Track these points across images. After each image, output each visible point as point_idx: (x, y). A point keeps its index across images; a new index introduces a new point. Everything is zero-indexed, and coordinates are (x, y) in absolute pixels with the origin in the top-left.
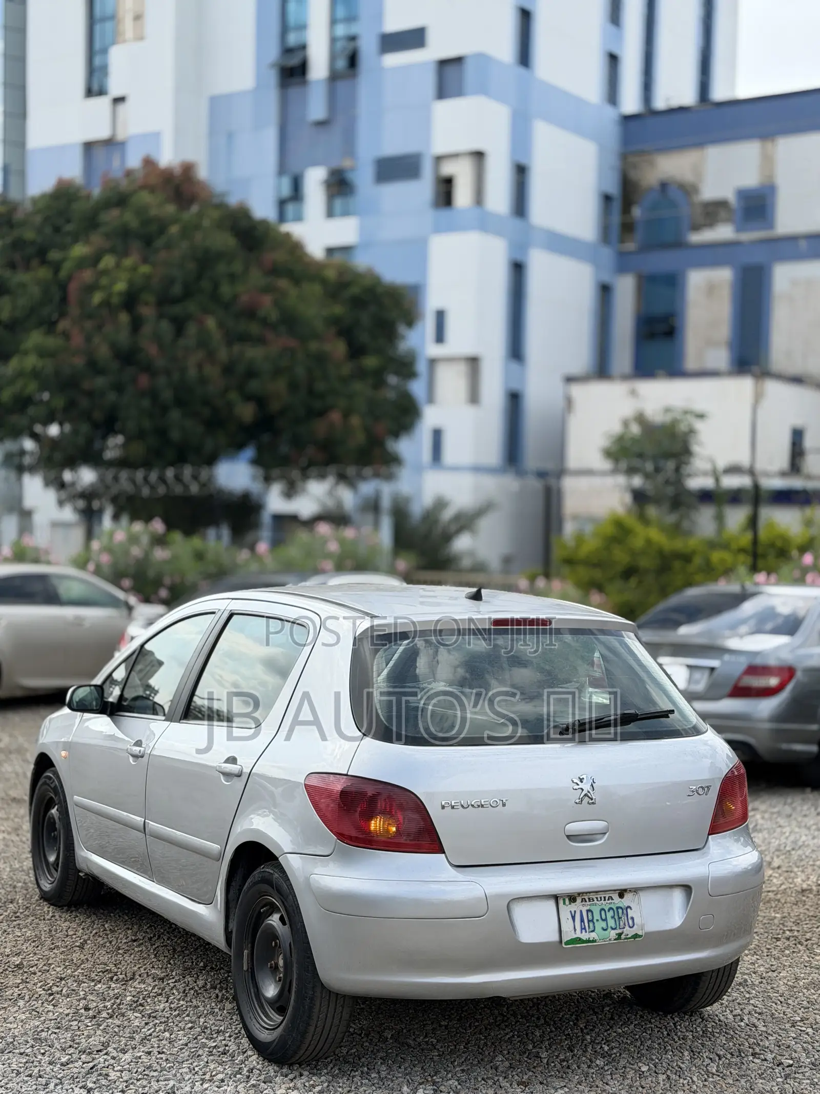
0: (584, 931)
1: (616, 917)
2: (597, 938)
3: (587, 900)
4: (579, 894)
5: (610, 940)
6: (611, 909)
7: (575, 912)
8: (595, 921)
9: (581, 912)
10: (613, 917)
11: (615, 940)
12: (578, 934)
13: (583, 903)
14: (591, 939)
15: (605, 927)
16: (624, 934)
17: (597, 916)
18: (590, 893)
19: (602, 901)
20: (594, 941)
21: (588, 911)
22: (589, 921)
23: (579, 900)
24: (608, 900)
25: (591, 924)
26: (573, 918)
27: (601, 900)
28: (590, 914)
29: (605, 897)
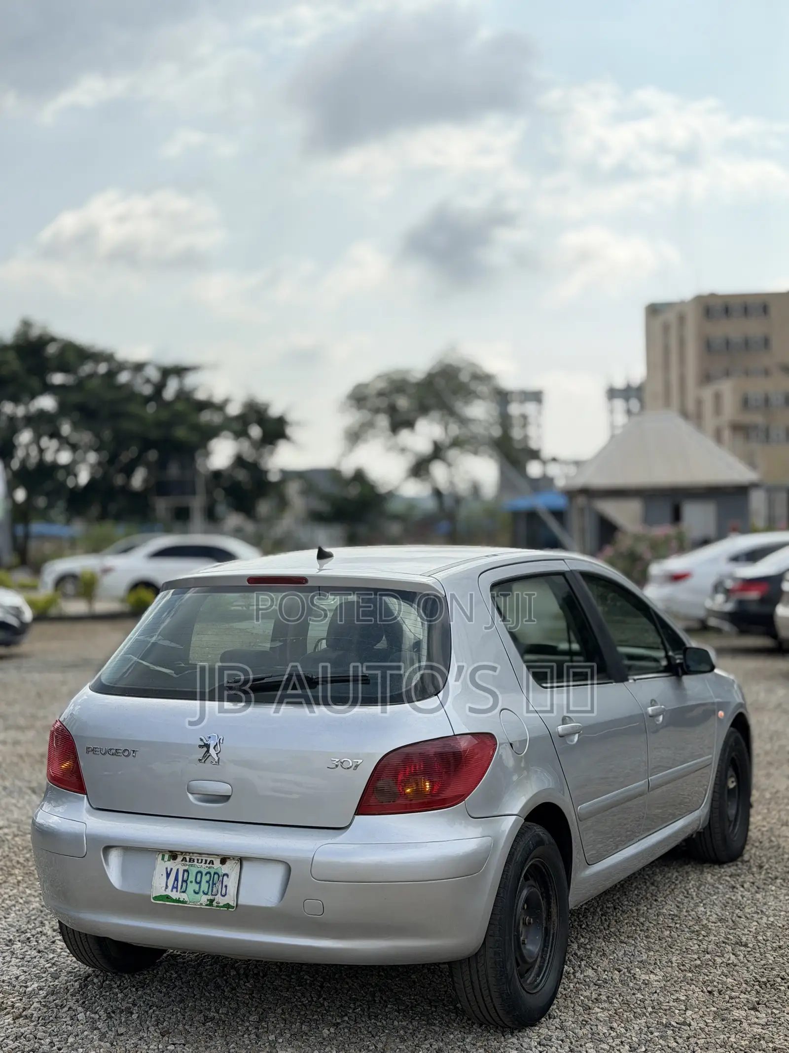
0: (175, 890)
1: (211, 882)
2: (186, 899)
3: (188, 859)
4: (182, 853)
5: (201, 904)
6: (208, 873)
7: (171, 869)
8: (188, 882)
9: (178, 870)
10: (208, 882)
11: (207, 905)
12: (168, 892)
13: (183, 862)
14: (182, 899)
15: (197, 890)
16: (215, 901)
17: (192, 878)
18: (193, 853)
19: (202, 864)
20: (183, 902)
21: (185, 871)
22: (183, 881)
23: (180, 858)
24: (209, 864)
25: (184, 885)
26: (168, 875)
27: (201, 862)
28: (186, 874)
29: (206, 861)
